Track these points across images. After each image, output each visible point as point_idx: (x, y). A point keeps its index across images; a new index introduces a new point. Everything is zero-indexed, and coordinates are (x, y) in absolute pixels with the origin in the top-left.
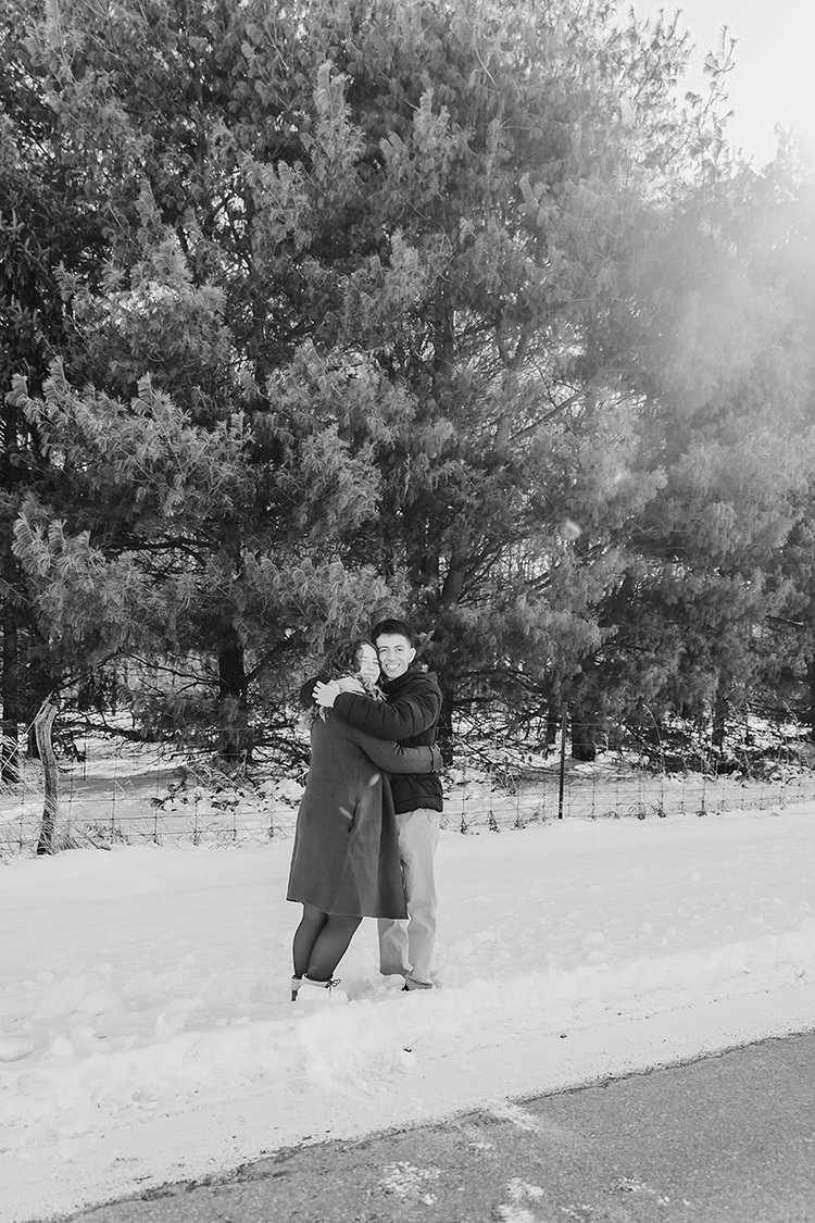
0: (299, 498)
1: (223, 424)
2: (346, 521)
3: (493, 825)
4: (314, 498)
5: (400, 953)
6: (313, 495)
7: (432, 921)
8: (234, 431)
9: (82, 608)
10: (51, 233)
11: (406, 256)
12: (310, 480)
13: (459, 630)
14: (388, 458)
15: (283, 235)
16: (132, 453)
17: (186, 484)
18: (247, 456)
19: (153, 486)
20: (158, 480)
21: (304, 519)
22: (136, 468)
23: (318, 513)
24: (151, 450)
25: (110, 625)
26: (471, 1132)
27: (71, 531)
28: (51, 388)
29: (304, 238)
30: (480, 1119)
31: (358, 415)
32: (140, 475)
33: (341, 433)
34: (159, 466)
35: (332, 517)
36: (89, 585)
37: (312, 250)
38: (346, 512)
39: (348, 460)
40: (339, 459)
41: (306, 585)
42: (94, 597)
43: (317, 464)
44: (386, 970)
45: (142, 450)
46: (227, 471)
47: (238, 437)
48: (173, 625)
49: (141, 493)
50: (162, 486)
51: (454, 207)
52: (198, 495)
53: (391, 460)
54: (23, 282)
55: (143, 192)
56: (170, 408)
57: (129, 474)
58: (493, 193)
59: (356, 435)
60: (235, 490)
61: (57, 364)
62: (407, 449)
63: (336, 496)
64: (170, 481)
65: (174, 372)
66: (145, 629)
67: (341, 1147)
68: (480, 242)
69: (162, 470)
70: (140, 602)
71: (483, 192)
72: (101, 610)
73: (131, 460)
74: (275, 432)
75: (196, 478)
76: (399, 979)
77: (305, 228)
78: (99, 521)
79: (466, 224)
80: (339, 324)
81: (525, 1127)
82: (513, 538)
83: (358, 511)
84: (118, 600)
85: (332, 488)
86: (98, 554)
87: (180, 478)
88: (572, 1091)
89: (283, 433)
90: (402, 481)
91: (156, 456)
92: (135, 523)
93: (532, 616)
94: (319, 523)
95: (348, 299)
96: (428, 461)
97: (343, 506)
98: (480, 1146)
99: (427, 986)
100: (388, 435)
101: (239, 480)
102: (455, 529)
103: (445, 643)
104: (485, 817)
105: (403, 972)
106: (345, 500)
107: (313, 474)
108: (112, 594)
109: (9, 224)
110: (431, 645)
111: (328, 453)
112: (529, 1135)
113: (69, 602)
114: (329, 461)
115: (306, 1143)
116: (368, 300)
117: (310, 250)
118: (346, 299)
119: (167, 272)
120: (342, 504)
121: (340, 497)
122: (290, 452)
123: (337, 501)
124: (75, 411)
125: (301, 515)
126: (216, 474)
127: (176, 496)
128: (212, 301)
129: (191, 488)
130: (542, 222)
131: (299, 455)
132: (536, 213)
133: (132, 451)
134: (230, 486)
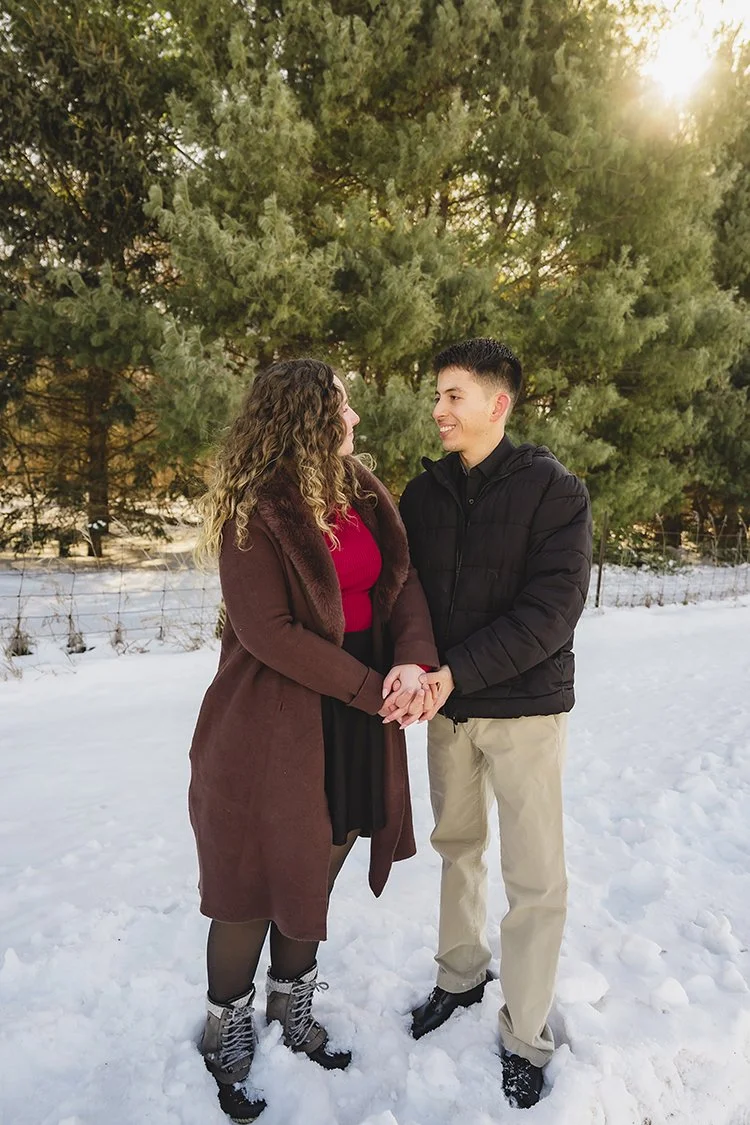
0: (370, 326)
4: (388, 323)
12: (387, 308)
14: (446, 294)
16: (253, 269)
17: (290, 303)
18: (332, 283)
19: (265, 304)
20: (268, 297)
21: (378, 342)
22: (255, 285)
23: (390, 337)
24: (268, 268)
27: (208, 337)
28: (179, 204)
29: (363, 95)
35: (404, 341)
42: (223, 400)
43: (398, 291)
45: (262, 264)
46: (322, 294)
47: (332, 263)
49: (255, 307)
50: (272, 302)
52: (297, 313)
55: (233, 35)
56: (289, 229)
57: (247, 291)
60: (324, 313)
61: (181, 182)
63: (409, 323)
64: (278, 298)
68: (515, 109)
69: (273, 287)
72: (225, 411)
73: (251, 276)
74: (354, 264)
75: (298, 301)
77: (366, 85)
85: (405, 316)
87: (287, 297)
89: (361, 265)
91: (272, 275)
100: (447, 273)
101: (327, 304)
106: (420, 326)
107: (392, 302)
109: (112, 57)
113: (201, 404)
114: (410, 290)
116: (423, 153)
117: (367, 107)
118: (403, 151)
119: (272, 105)
120: (415, 331)
121: (413, 324)
122: (369, 282)
123: (411, 328)
124: (204, 226)
125: (376, 339)
126: (316, 297)
127: (284, 314)
128: (304, 138)
129: (294, 308)
130: (571, 93)
131: (378, 285)
132: (566, 84)
133: (251, 268)
134: (320, 309)
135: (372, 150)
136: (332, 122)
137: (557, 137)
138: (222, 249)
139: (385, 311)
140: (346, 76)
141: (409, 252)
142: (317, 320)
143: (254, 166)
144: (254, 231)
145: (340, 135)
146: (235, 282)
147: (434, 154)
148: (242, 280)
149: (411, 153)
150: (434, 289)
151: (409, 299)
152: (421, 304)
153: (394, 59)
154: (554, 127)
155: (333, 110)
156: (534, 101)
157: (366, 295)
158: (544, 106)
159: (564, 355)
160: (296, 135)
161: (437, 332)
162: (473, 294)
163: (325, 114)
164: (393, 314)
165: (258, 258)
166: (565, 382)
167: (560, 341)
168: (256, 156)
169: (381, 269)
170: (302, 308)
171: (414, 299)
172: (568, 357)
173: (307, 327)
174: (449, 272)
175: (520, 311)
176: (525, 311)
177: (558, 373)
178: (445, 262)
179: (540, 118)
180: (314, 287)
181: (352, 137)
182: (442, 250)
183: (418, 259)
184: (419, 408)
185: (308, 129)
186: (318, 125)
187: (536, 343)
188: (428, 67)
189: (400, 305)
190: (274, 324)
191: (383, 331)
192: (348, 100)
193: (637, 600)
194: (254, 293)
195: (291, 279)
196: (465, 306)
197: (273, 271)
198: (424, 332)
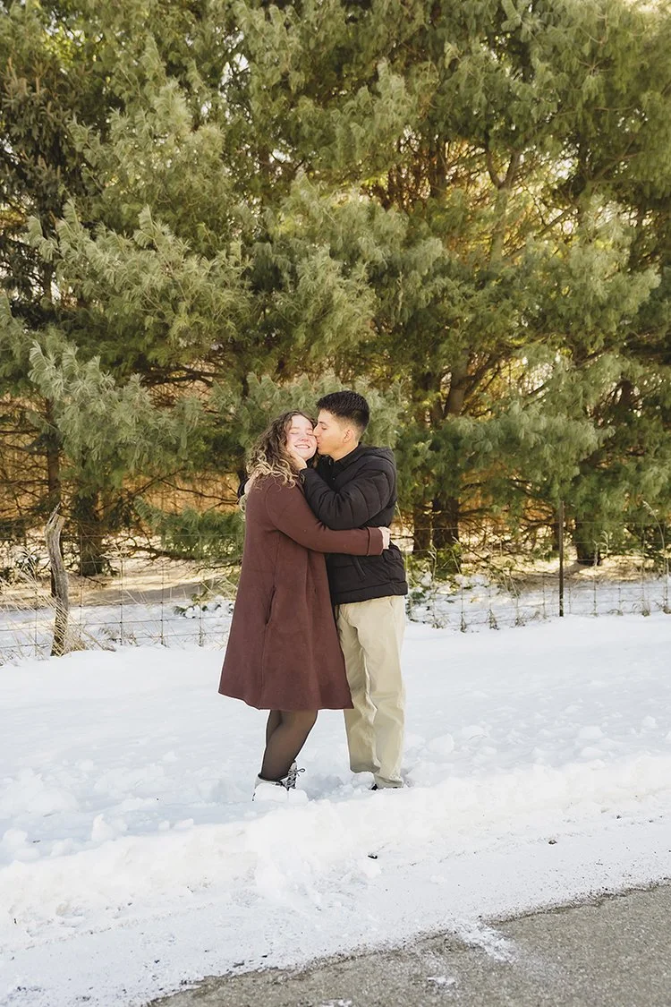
0: (297, 319)
1: (223, 253)
2: (342, 339)
3: (494, 624)
4: (311, 319)
5: (370, 749)
6: (309, 315)
7: (400, 713)
8: (233, 259)
9: (98, 430)
10: (71, 97)
11: (393, 83)
12: (306, 301)
13: (456, 440)
14: (381, 277)
15: (277, 79)
16: (139, 283)
17: (190, 311)
18: (248, 283)
19: (161, 315)
20: (165, 309)
21: (302, 339)
22: (144, 298)
23: (315, 330)
24: (155, 278)
25: (127, 446)
26: (432, 962)
27: (83, 357)
28: (64, 228)
29: (297, 79)
30: (446, 944)
31: (350, 239)
32: (148, 306)
33: (333, 254)
34: (164, 295)
35: (328, 335)
36: (100, 407)
37: (307, 90)
38: (341, 330)
39: (341, 279)
40: (332, 279)
41: (303, 399)
42: (107, 419)
43: (312, 285)
44: (356, 767)
45: (146, 279)
46: (227, 297)
47: (236, 264)
48: (184, 445)
49: (149, 321)
50: (169, 313)
51: (439, 36)
53: (385, 280)
54: (48, 143)
55: (148, 49)
56: (170, 238)
57: (137, 305)
58: (476, 16)
59: (350, 255)
60: (238, 315)
61: (70, 206)
62: (400, 267)
63: (331, 315)
64: (175, 309)
65: (180, 211)
66: (158, 448)
67: (275, 978)
68: (464, 66)
69: (167, 297)
70: (151, 422)
71: (466, 16)
72: (113, 431)
73: (137, 290)
74: (273, 259)
75: (200, 308)
76: (368, 776)
77: (298, 69)
78: (117, 352)
79: (450, 48)
80: (333, 157)
81: (498, 957)
82: (508, 352)
83: (353, 329)
84: (128, 421)
86: (110, 379)
87: (183, 305)
88: (559, 910)
89: (281, 260)
90: (396, 299)
91: (160, 285)
92: (149, 352)
93: (526, 420)
94: (317, 343)
95: (339, 131)
96: (419, 278)
97: (339, 323)
98: (441, 980)
99: (395, 784)
100: (379, 255)
101: (240, 305)
102: (450, 343)
103: (443, 453)
104: (486, 616)
105: (374, 769)
106: (339, 317)
107: (309, 295)
108: (123, 414)
109: (34, 90)
110: (429, 454)
111: (322, 274)
112: (503, 967)
113: (86, 425)
114: (323, 281)
115: (237, 971)
116: (359, 130)
119: (167, 115)
121: (335, 316)
123: (332, 320)
125: (301, 336)
126: (217, 300)
127: (182, 322)
128: (212, 141)
129: (195, 315)
130: (526, 36)
132: (520, 29)
133: (136, 282)
134: (233, 312)
135: (311, 134)
136: (265, 113)
138: (101, 268)
139: (306, 305)
140: (272, 64)
149: (347, 132)
150: (364, 275)
151: (325, 290)
155: (266, 100)
157: (284, 291)
162: (417, 274)
170: (207, 314)
171: (330, 290)
173: (223, 332)
178: (373, 245)
180: (217, 291)
189: (317, 298)
191: (307, 326)
192: (282, 87)
193: (628, 606)
195: (186, 286)
196: (410, 287)
197: (159, 282)
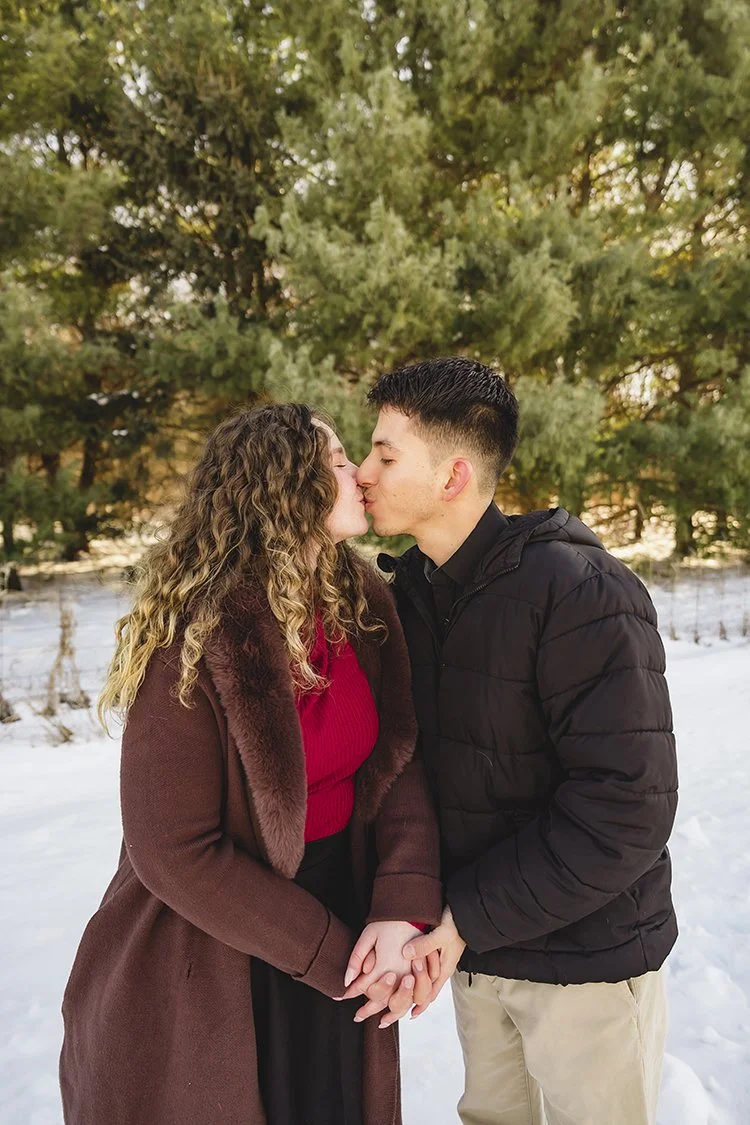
0: (504, 320)
6: (517, 318)
8: (448, 257)
11: (594, 75)
12: (516, 301)
14: (583, 280)
15: (466, 77)
17: (407, 310)
18: (453, 283)
19: (379, 315)
20: (383, 307)
21: (506, 341)
22: (366, 296)
23: (520, 334)
24: (379, 276)
27: (317, 357)
28: (287, 222)
34: (385, 294)
40: (547, 278)
43: (525, 283)
45: (373, 274)
46: (441, 296)
47: (451, 262)
49: (369, 319)
50: (387, 311)
56: (401, 230)
57: (359, 302)
60: (445, 316)
63: (540, 316)
64: (393, 307)
69: (387, 296)
74: (477, 260)
75: (416, 307)
77: (487, 67)
85: (537, 308)
87: (402, 304)
89: (484, 261)
91: (384, 282)
93: (728, 425)
94: (519, 345)
101: (448, 306)
107: (520, 296)
116: (554, 127)
117: (491, 91)
118: (531, 130)
119: (381, 104)
120: (547, 324)
121: (545, 317)
122: (493, 277)
123: (542, 321)
124: (311, 241)
125: (505, 338)
126: (433, 300)
127: (400, 322)
128: (418, 133)
129: (411, 315)
130: (730, 25)
131: (504, 279)
132: (723, 17)
133: (363, 278)
134: (441, 313)
135: (497, 135)
136: (453, 113)
137: (714, 82)
138: (330, 263)
139: (513, 307)
140: (465, 60)
141: (538, 239)
142: (438, 325)
143: (366, 172)
144: (362, 239)
145: (464, 125)
146: (345, 294)
147: (565, 126)
148: (353, 293)
149: (540, 130)
150: (568, 276)
151: (539, 290)
152: (553, 295)
153: (518, 33)
154: (709, 71)
155: (455, 99)
156: (683, 46)
157: (490, 291)
158: (697, 48)
159: (731, 331)
160: (409, 132)
161: (574, 322)
162: (616, 275)
163: (445, 105)
164: (521, 309)
165: (368, 265)
166: (734, 363)
167: (726, 315)
168: (369, 161)
169: (507, 261)
170: (420, 314)
171: (545, 290)
172: (737, 333)
173: (429, 334)
174: (586, 255)
175: (675, 287)
176: (682, 286)
177: (724, 353)
178: (579, 244)
179: (691, 64)
180: (432, 290)
181: (475, 125)
182: (577, 231)
183: (546, 244)
184: (552, 409)
185: (423, 124)
186: (437, 117)
187: (696, 320)
188: (556, 34)
189: (529, 299)
190: (390, 334)
191: (512, 328)
192: (470, 86)
194: (367, 304)
195: (405, 284)
196: (606, 290)
197: (384, 279)
198: (557, 323)
